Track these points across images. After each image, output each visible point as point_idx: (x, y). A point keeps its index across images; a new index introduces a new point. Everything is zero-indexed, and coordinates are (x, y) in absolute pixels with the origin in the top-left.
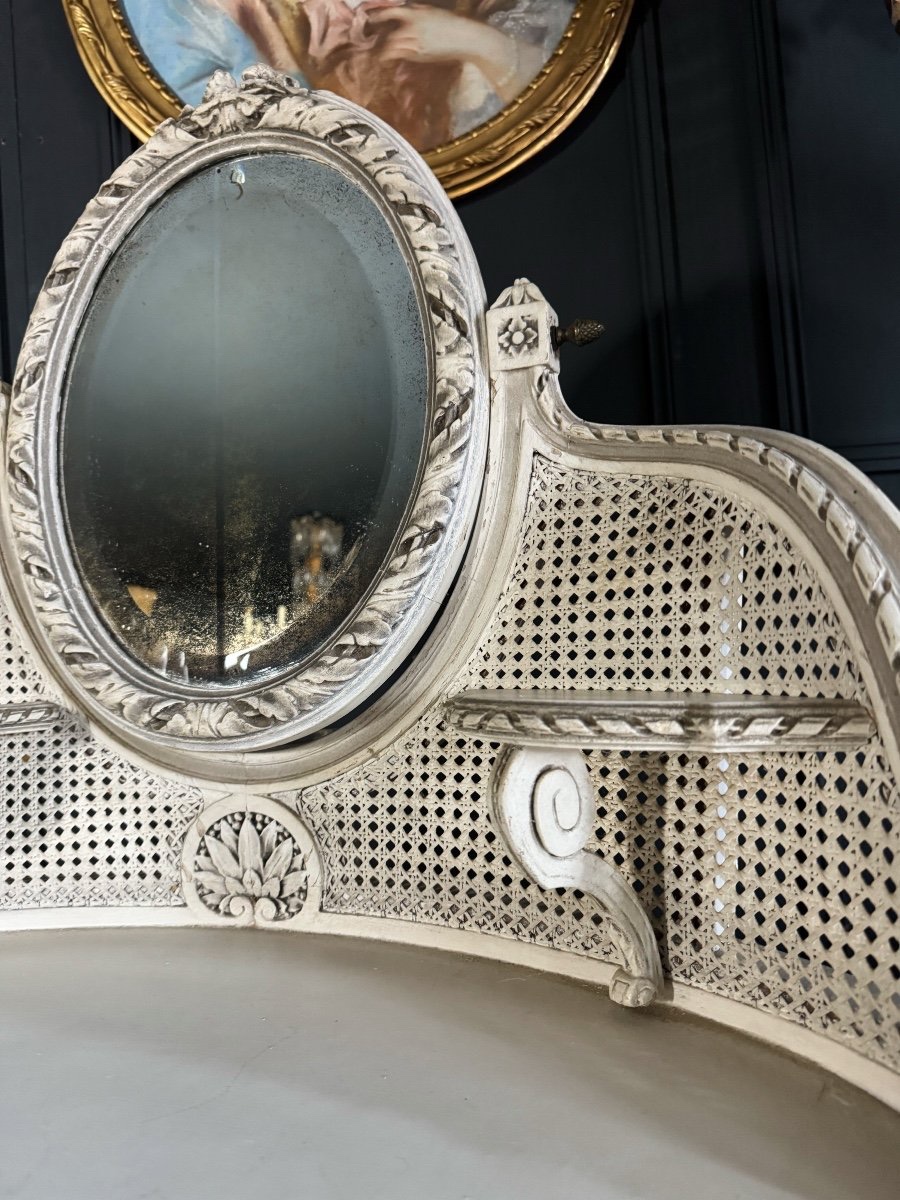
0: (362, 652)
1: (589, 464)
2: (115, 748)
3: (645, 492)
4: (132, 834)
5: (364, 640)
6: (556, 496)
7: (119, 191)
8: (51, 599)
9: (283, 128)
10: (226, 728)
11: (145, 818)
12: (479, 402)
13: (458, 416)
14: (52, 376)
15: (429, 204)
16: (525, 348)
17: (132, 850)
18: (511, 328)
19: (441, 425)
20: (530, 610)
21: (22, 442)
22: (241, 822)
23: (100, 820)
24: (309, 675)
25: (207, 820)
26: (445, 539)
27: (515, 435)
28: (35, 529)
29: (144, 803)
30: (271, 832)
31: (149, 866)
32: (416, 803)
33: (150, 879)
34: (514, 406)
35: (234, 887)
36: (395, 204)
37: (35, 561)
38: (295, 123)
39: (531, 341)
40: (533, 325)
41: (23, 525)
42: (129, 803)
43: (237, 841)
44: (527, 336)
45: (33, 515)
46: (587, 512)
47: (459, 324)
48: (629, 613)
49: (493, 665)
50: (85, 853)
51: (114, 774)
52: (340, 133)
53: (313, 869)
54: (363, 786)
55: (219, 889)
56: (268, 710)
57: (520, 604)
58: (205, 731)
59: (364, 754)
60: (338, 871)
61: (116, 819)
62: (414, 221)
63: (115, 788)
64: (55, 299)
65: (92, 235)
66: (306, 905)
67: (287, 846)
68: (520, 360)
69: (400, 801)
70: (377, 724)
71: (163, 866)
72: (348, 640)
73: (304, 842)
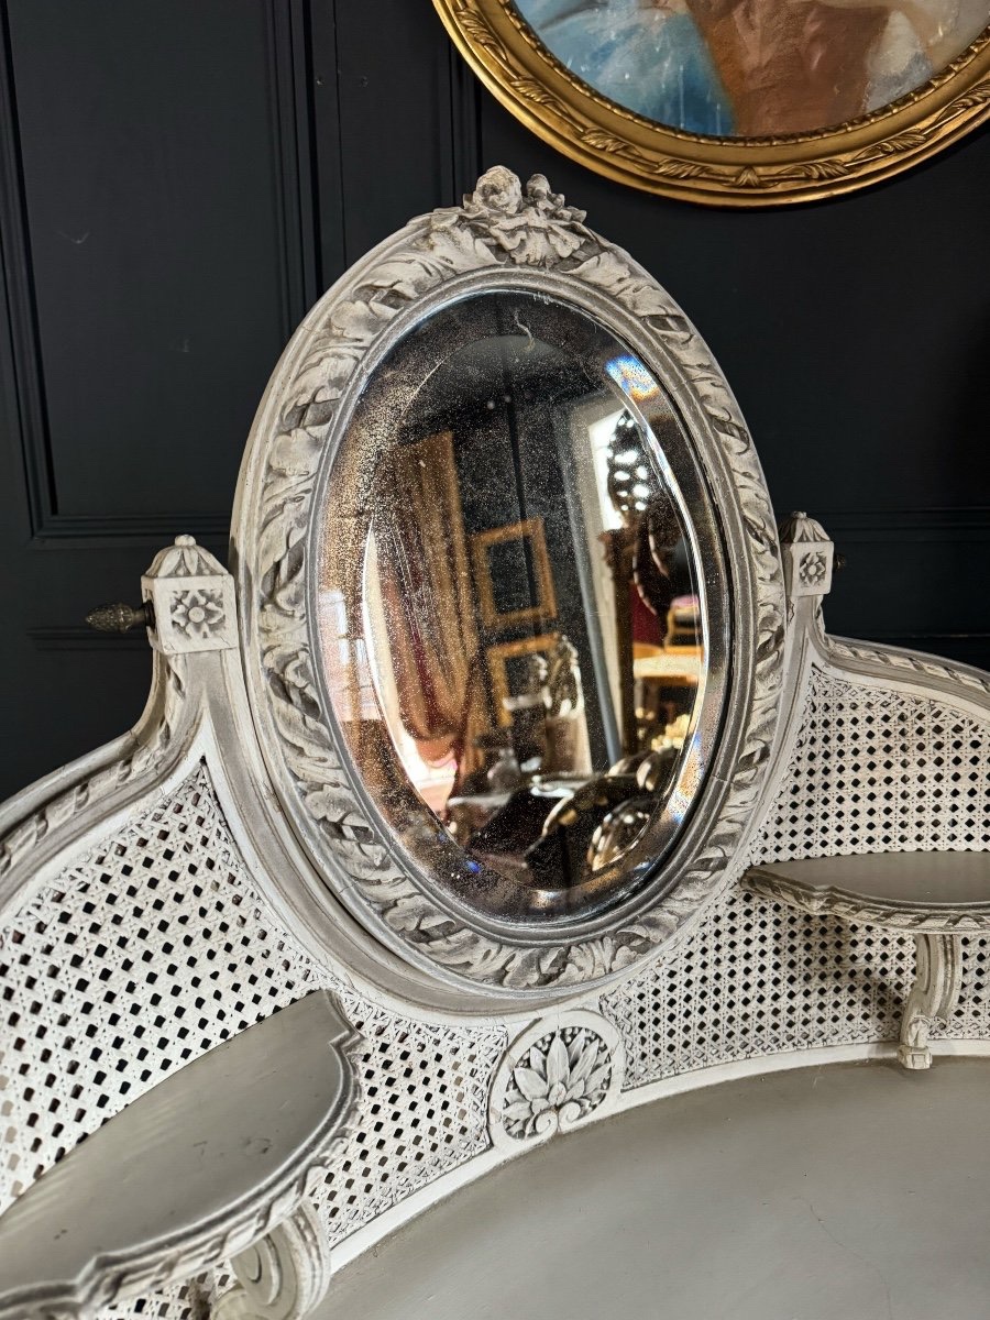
1: (849, 676)
3: (895, 703)
6: (823, 701)
8: (385, 866)
9: (596, 286)
16: (816, 578)
18: (808, 561)
19: (767, 646)
20: (804, 795)
21: (303, 655)
22: (550, 1043)
23: (403, 1102)
25: (515, 1054)
29: (445, 1063)
30: (580, 1041)
31: (455, 1127)
33: (456, 1139)
35: (539, 1106)
37: (350, 820)
38: (616, 288)
39: (819, 574)
42: (431, 1069)
43: (544, 1062)
44: (818, 569)
45: (332, 758)
46: (847, 715)
48: (888, 796)
49: (772, 842)
52: (661, 320)
54: (664, 971)
55: (522, 1115)
57: (796, 790)
60: (637, 1051)
61: (418, 1093)
62: (736, 443)
63: (415, 1060)
65: (359, 353)
66: (609, 1093)
67: (592, 1048)
68: (812, 589)
71: (469, 1119)
73: (609, 1038)
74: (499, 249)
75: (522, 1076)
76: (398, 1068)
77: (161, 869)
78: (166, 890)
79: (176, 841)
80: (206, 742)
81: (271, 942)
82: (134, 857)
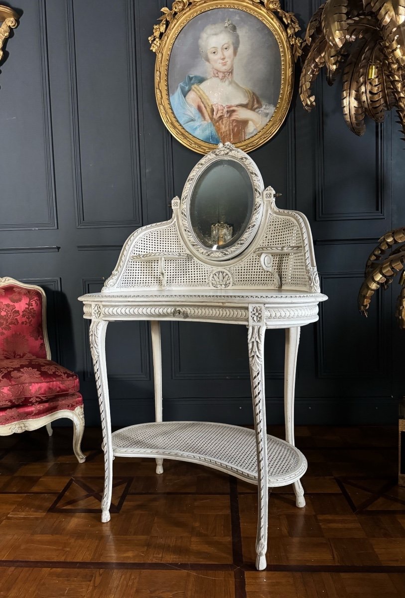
0: (241, 244)
1: (277, 216)
2: (198, 261)
3: (285, 220)
4: (201, 275)
5: (242, 242)
6: (273, 220)
7: (202, 164)
8: (190, 236)
9: (232, 156)
10: (220, 256)
11: (203, 272)
12: (262, 206)
13: (258, 208)
14: (189, 198)
15: (256, 173)
17: (201, 278)
18: (268, 194)
19: (255, 209)
20: (268, 238)
22: (220, 273)
23: (196, 273)
24: (233, 247)
25: (214, 273)
26: (255, 227)
27: (267, 211)
28: (187, 224)
29: (203, 270)
30: (224, 274)
31: (204, 280)
32: (248, 268)
33: (204, 282)
34: (267, 206)
35: (218, 283)
36: (250, 172)
37: (187, 229)
38: (235, 155)
40: (271, 194)
41: (185, 223)
42: (201, 270)
43: (219, 276)
45: (186, 222)
46: (277, 223)
47: (259, 193)
50: (193, 278)
51: (198, 265)
52: (242, 159)
53: (231, 280)
54: (240, 266)
55: (215, 284)
56: (227, 253)
57: (266, 237)
58: (216, 256)
59: (240, 261)
60: (235, 280)
61: (199, 272)
62: (253, 176)
63: (198, 268)
64: (190, 184)
66: (230, 285)
67: (227, 276)
68: (269, 199)
69: (246, 268)
70: (243, 256)
71: (206, 280)
72: (239, 242)
73: (230, 275)
74: (216, 155)
75: (215, 276)
76: (196, 268)
77: (169, 233)
78: (169, 235)
79: (172, 230)
80: (175, 220)
81: (181, 245)
82: (164, 231)
